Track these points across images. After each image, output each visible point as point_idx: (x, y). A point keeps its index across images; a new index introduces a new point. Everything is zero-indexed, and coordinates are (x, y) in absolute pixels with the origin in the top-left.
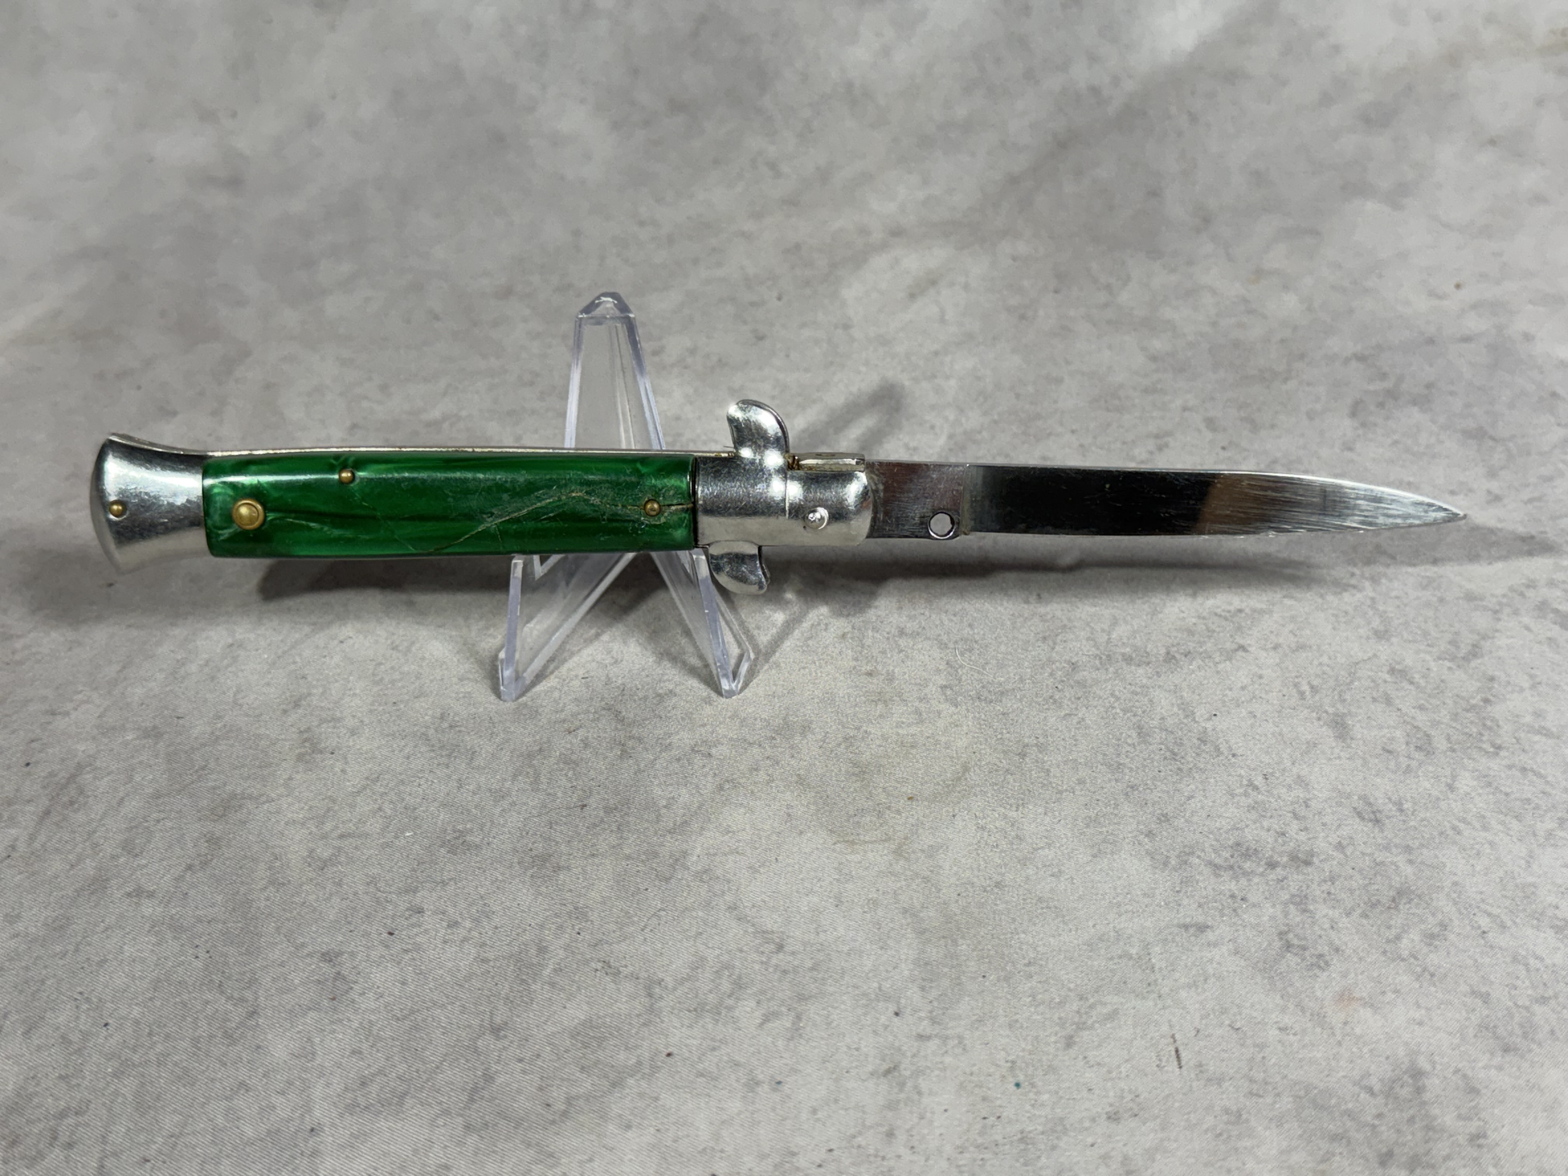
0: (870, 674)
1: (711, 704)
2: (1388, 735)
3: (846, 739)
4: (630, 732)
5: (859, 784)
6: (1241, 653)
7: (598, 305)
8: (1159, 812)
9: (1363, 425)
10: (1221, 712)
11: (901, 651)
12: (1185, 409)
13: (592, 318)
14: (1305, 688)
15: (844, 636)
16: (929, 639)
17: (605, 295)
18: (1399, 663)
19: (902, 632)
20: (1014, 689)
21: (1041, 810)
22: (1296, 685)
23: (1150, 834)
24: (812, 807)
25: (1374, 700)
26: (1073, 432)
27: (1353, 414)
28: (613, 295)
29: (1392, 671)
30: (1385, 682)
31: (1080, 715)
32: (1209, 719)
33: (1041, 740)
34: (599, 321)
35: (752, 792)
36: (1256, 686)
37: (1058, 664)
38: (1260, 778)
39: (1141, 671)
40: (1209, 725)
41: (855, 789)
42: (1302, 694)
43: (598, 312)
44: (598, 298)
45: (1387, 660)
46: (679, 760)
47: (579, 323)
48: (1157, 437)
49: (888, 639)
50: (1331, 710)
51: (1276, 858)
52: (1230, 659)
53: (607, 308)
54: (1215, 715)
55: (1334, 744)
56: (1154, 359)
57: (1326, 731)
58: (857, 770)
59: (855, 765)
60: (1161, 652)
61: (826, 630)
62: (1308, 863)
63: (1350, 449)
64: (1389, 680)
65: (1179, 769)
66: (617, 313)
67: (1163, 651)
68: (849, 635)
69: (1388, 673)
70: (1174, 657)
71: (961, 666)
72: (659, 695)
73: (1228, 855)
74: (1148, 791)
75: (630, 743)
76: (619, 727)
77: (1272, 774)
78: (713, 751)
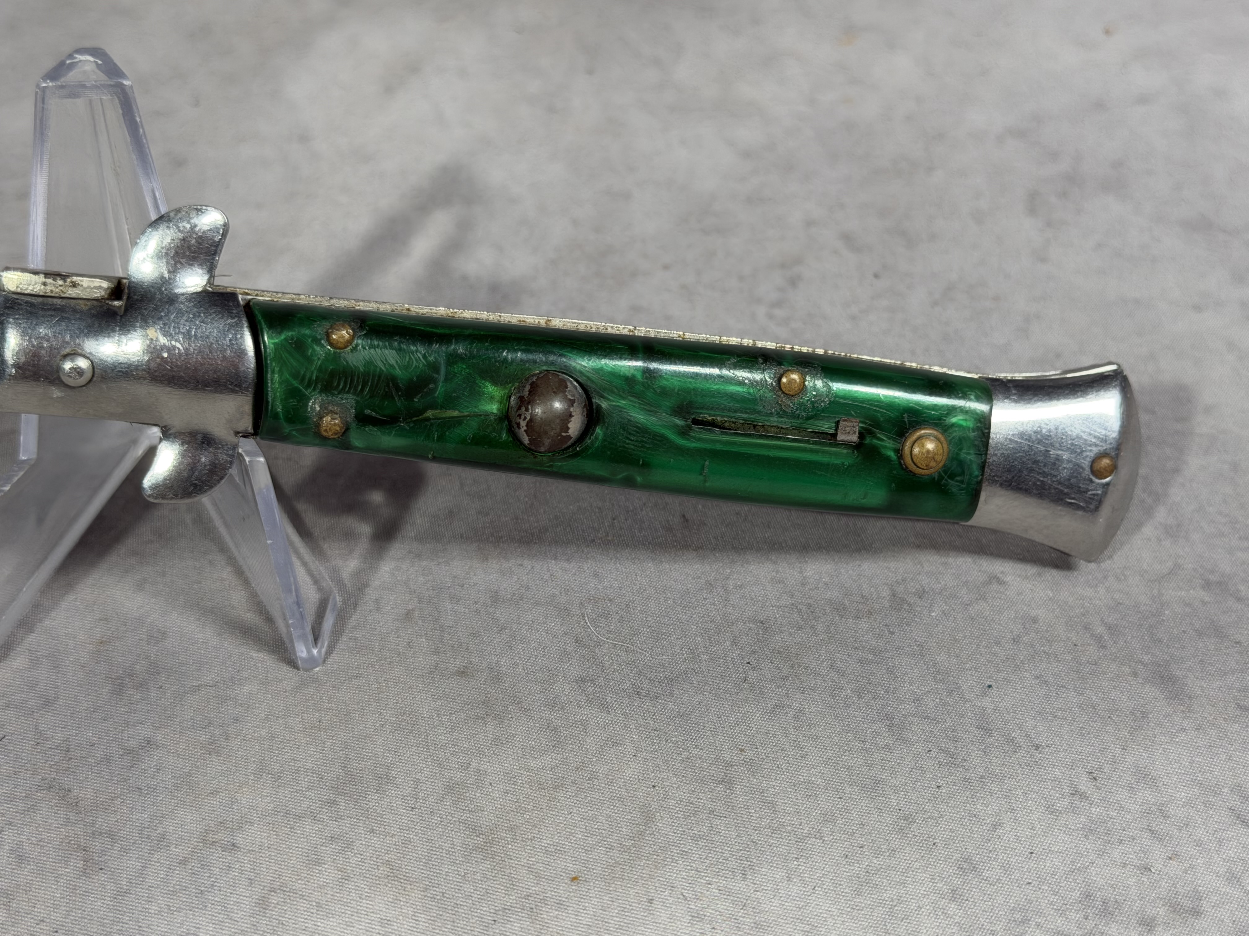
0: (462, 673)
1: (218, 754)
2: (1237, 685)
3: (450, 788)
4: (93, 824)
5: (487, 865)
6: (995, 586)
7: (72, 66)
8: (957, 856)
9: (1049, 224)
10: (996, 681)
11: (502, 629)
12: (809, 223)
13: (62, 87)
14: (1100, 630)
15: (408, 615)
16: (537, 604)
17: (80, 51)
18: (1212, 572)
19: (496, 598)
20: (686, 673)
21: (780, 874)
22: (1086, 628)
23: (955, 895)
24: (422, 917)
25: (1200, 634)
26: (666, 267)
27: (1032, 211)
28: (95, 52)
29: (1207, 585)
30: (1204, 603)
31: (796, 705)
32: (984, 694)
33: (749, 754)
34: (74, 91)
35: (319, 905)
36: (1033, 635)
37: (740, 625)
38: (1085, 778)
39: (864, 625)
40: (986, 702)
41: (485, 876)
42: (1099, 639)
43: (72, 77)
44: (70, 56)
45: (1195, 570)
46: (184, 862)
47: (41, 97)
48: (783, 266)
49: (478, 612)
50: (1146, 658)
51: (1150, 911)
52: (984, 598)
53: (85, 72)
54: (990, 686)
55: (1169, 710)
56: (747, 154)
57: (1150, 692)
58: (480, 840)
59: (475, 830)
60: (884, 594)
61: (378, 609)
62: (1196, 912)
63: (1043, 260)
64: (1207, 599)
65: (965, 780)
66: (102, 77)
67: (886, 593)
68: (417, 613)
69: (1203, 587)
70: (903, 600)
71: (599, 644)
72: (129, 752)
73: (1079, 916)
74: (931, 822)
75: (97, 845)
76: (72, 816)
77: (1100, 769)
78: (239, 839)
